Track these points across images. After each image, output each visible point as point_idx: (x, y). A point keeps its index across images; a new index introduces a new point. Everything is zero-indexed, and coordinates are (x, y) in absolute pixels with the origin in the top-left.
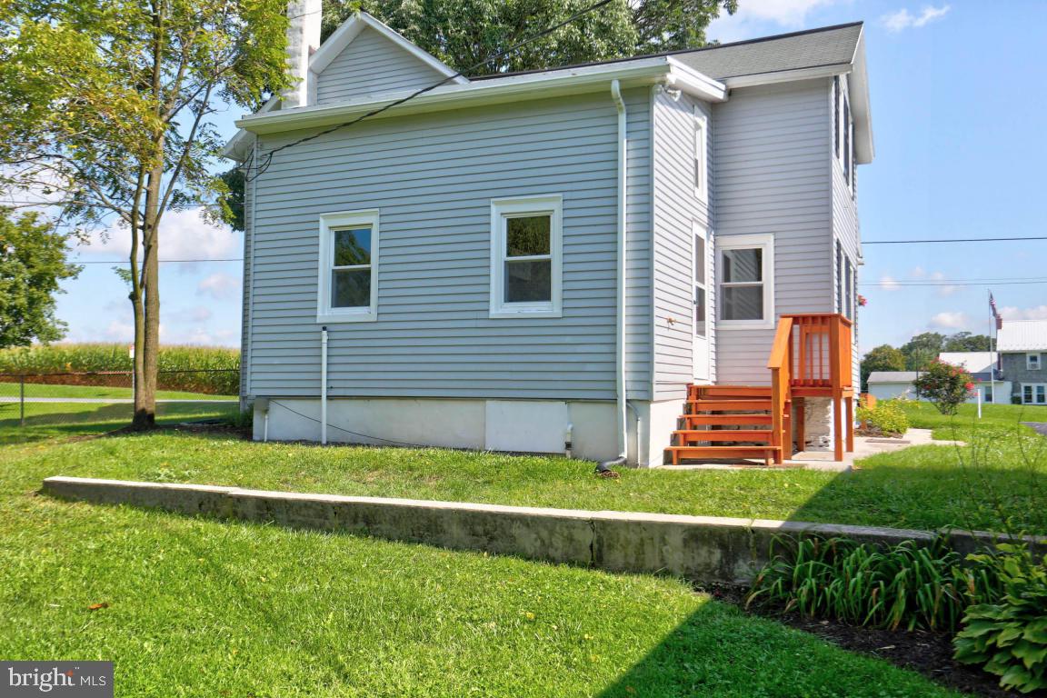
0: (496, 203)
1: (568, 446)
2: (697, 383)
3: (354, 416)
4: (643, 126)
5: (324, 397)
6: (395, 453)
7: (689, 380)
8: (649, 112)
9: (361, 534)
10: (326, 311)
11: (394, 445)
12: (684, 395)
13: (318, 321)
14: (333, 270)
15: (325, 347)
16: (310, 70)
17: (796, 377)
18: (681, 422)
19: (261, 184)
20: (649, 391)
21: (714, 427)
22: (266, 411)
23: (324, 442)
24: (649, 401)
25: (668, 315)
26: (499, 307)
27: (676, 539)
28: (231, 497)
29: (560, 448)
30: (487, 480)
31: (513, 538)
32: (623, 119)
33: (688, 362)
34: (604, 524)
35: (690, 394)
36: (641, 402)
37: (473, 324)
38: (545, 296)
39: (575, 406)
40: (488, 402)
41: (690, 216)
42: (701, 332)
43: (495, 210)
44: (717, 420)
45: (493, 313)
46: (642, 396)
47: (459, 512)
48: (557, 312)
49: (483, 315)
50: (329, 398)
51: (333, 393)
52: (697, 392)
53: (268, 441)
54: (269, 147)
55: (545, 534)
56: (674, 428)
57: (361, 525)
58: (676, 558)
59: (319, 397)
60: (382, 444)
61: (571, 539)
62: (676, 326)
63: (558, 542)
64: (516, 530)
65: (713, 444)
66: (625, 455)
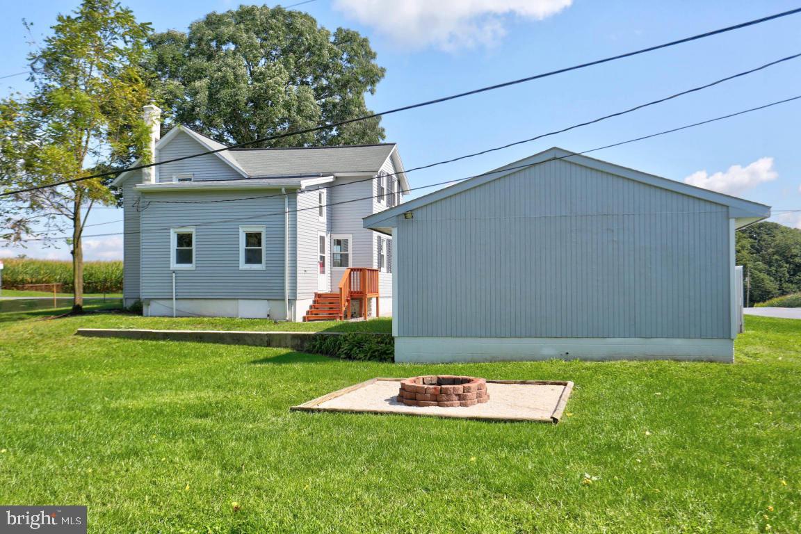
0: (242, 227)
1: (268, 315)
2: (319, 292)
3: (187, 306)
4: (294, 203)
5: (174, 299)
6: (205, 319)
7: (316, 291)
8: (296, 198)
9: (199, 341)
10: (174, 265)
11: (204, 316)
12: (314, 297)
13: (171, 269)
14: (177, 250)
15: (174, 279)
16: (156, 149)
17: (352, 290)
18: (311, 307)
19: (144, 213)
20: (295, 296)
21: (330, 308)
22: (149, 305)
23: (175, 315)
24: (295, 300)
25: (304, 269)
26: (243, 266)
27: (289, 338)
28: (153, 333)
29: (265, 316)
30: (238, 326)
31: (245, 341)
32: (287, 200)
33: (316, 285)
34: (270, 334)
35: (315, 297)
36: (293, 300)
37: (233, 272)
38: (260, 262)
39: (270, 301)
40: (240, 301)
41: (316, 230)
42: (323, 272)
43: (241, 230)
44: (331, 306)
45: (241, 268)
46: (293, 298)
47: (229, 333)
48: (264, 268)
49: (237, 268)
50: (176, 299)
51: (178, 297)
52: (318, 296)
53: (151, 316)
54: (148, 199)
55: (254, 338)
56: (308, 309)
57: (199, 339)
58: (289, 342)
59: (172, 299)
60: (199, 316)
61: (262, 340)
62: (308, 272)
63: (258, 341)
64: (246, 338)
65: (330, 314)
66: (288, 318)
